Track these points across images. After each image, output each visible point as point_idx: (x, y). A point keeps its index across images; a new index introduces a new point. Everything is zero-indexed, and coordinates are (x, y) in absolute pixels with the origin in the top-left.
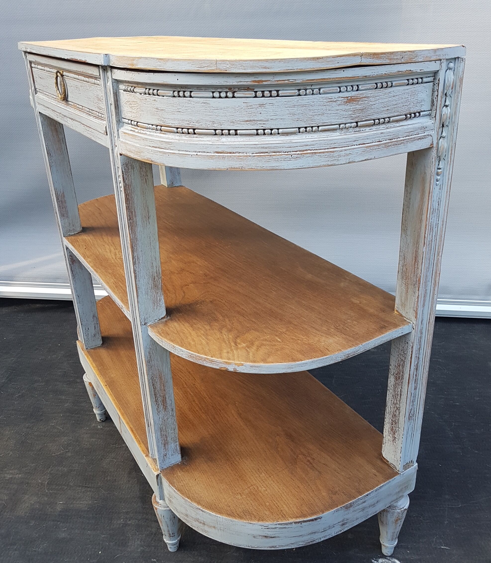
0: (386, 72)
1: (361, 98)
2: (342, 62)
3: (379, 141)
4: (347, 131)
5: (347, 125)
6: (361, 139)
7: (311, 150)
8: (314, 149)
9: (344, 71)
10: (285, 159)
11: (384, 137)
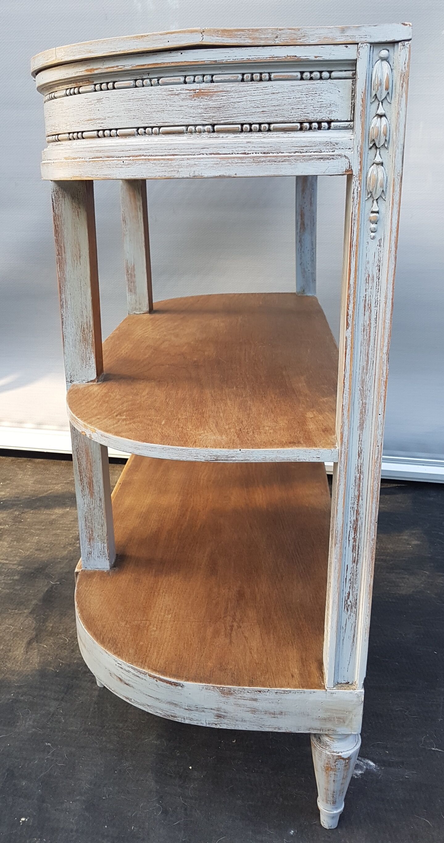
0: (251, 57)
1: (215, 92)
2: (173, 41)
3: (245, 153)
4: (199, 136)
5: (198, 128)
6: (214, 146)
7: (145, 156)
8: (148, 154)
9: (182, 53)
10: (117, 166)
11: (253, 149)
